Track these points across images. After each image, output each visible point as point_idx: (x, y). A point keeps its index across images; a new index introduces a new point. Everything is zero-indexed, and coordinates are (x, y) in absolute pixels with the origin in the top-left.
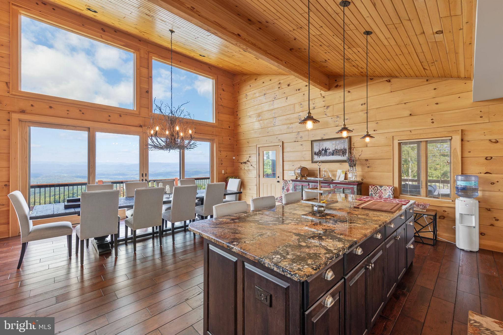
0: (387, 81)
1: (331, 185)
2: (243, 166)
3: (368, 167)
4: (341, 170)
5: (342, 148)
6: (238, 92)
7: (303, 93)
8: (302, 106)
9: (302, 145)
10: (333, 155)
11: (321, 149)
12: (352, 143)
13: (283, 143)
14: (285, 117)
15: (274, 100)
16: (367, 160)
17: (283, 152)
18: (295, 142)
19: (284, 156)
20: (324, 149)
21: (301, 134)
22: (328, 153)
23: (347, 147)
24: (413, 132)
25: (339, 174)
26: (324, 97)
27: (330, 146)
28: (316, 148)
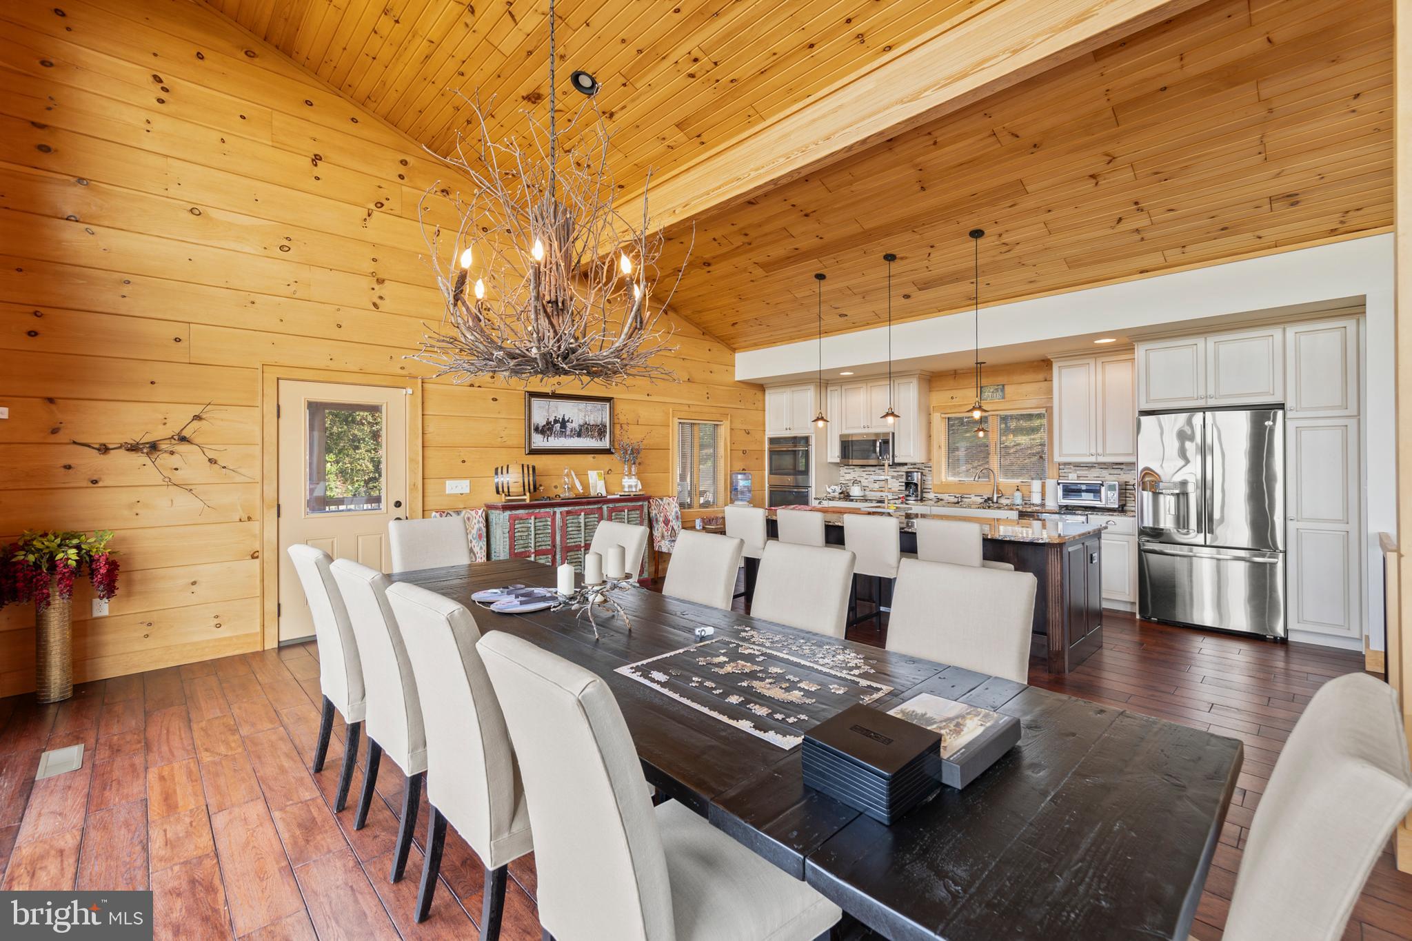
0: (664, 310)
1: (605, 507)
2: (131, 468)
3: (645, 464)
4: (596, 472)
5: (599, 421)
9: (495, 399)
10: (579, 435)
11: (552, 419)
13: (425, 383)
15: (373, 207)
16: (637, 450)
18: (472, 385)
20: (561, 420)
22: (568, 430)
23: (606, 419)
24: (692, 409)
25: (594, 481)
27: (575, 414)
28: (540, 413)
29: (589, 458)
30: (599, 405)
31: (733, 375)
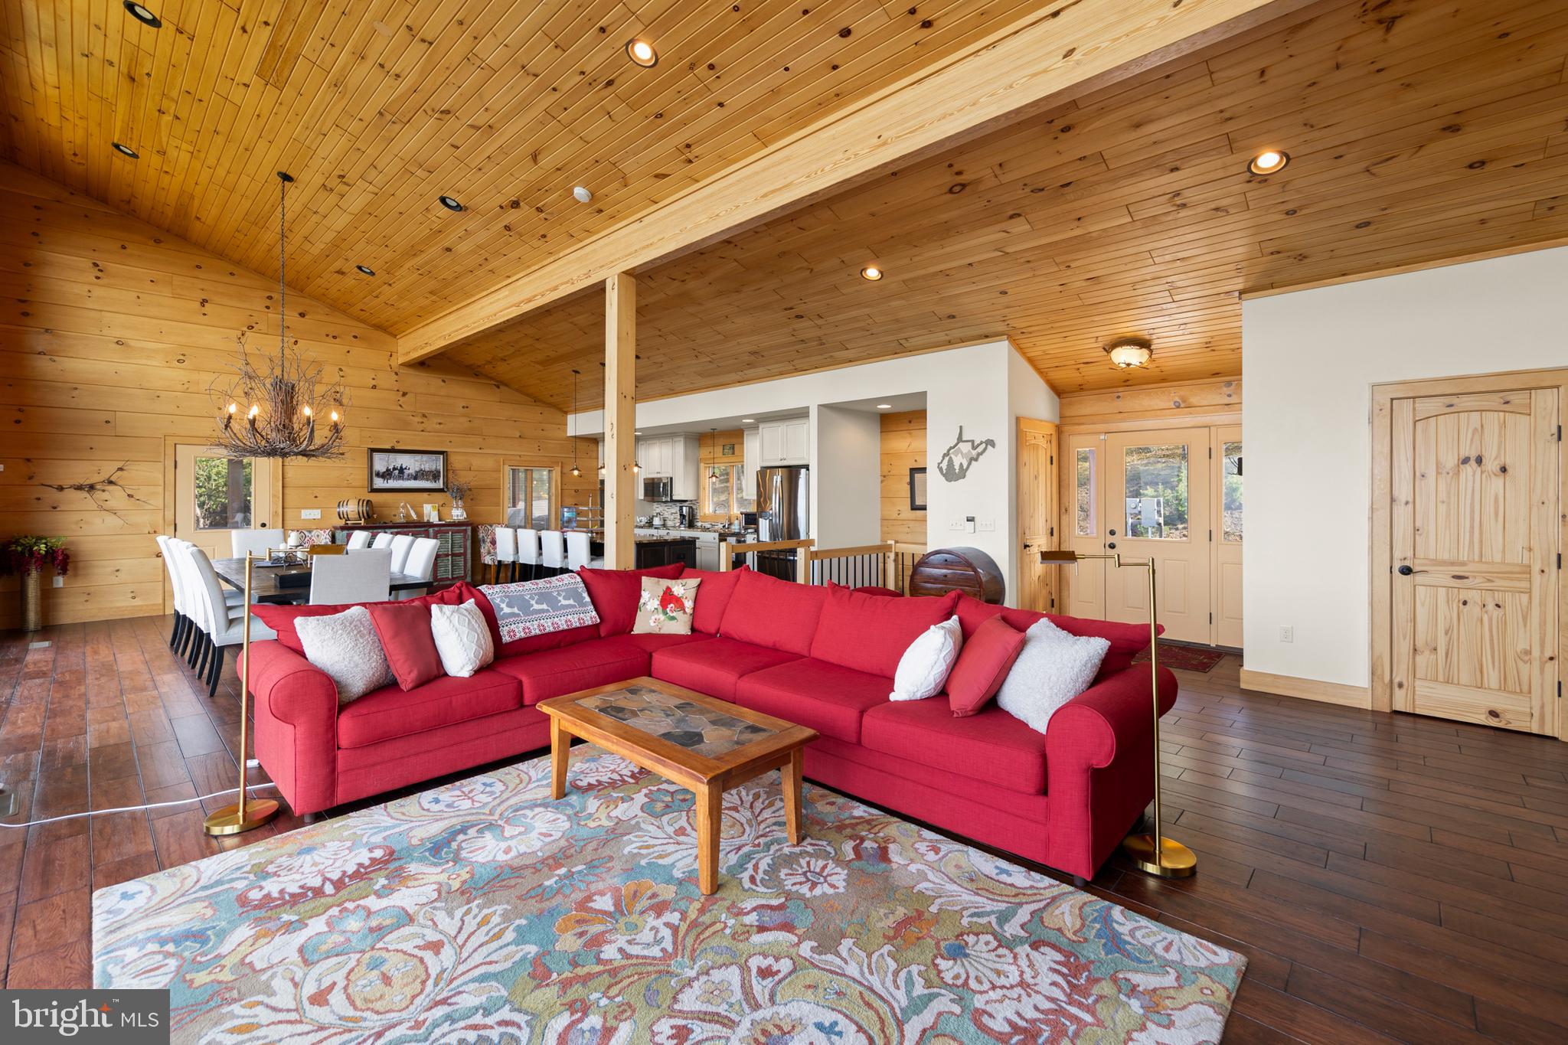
0: (495, 385)
1: (431, 530)
2: (76, 500)
3: (472, 499)
4: (431, 505)
5: (434, 468)
7: (348, 348)
8: (341, 373)
10: (415, 478)
11: (391, 467)
12: (449, 462)
15: (245, 328)
16: (473, 489)
17: (283, 466)
19: (286, 476)
20: (399, 468)
22: (406, 475)
23: (440, 467)
24: (523, 458)
25: (428, 512)
26: (396, 374)
27: (411, 463)
28: (381, 463)
29: (425, 495)
30: (433, 457)
31: (565, 431)
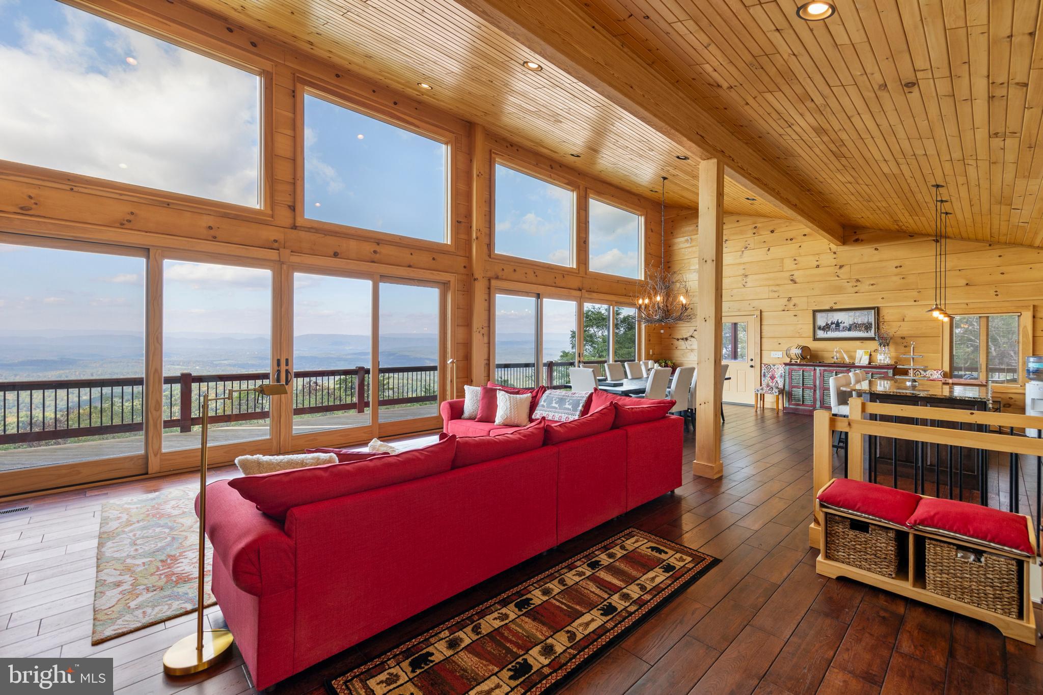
0: (934, 240)
2: (682, 345)
3: (905, 346)
5: (866, 321)
6: (672, 233)
7: (799, 244)
8: (796, 262)
9: (795, 316)
10: (849, 330)
11: (829, 322)
12: (881, 315)
13: (761, 312)
14: (765, 276)
15: (743, 249)
16: (903, 338)
17: (761, 325)
18: (784, 311)
19: (763, 331)
20: (835, 322)
21: (794, 301)
22: (841, 328)
23: (872, 320)
24: (971, 306)
25: (860, 356)
26: (835, 253)
27: (845, 318)
28: (821, 320)
29: (858, 343)
30: (865, 312)
